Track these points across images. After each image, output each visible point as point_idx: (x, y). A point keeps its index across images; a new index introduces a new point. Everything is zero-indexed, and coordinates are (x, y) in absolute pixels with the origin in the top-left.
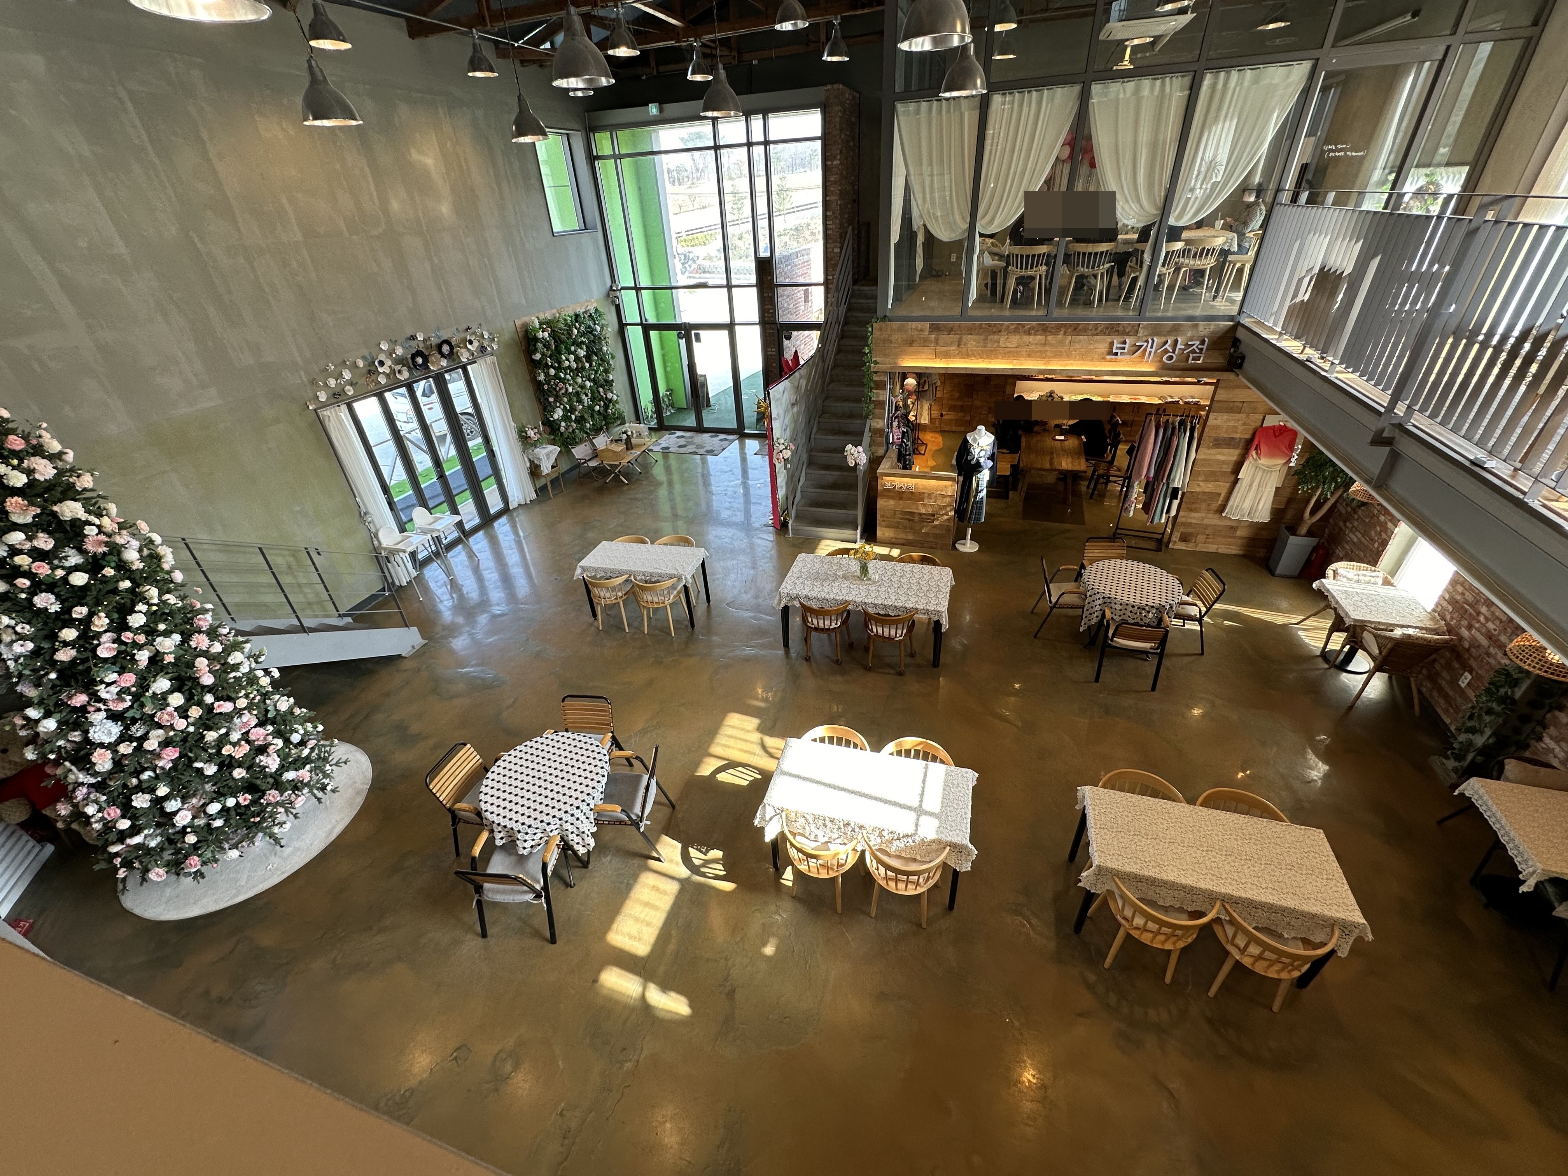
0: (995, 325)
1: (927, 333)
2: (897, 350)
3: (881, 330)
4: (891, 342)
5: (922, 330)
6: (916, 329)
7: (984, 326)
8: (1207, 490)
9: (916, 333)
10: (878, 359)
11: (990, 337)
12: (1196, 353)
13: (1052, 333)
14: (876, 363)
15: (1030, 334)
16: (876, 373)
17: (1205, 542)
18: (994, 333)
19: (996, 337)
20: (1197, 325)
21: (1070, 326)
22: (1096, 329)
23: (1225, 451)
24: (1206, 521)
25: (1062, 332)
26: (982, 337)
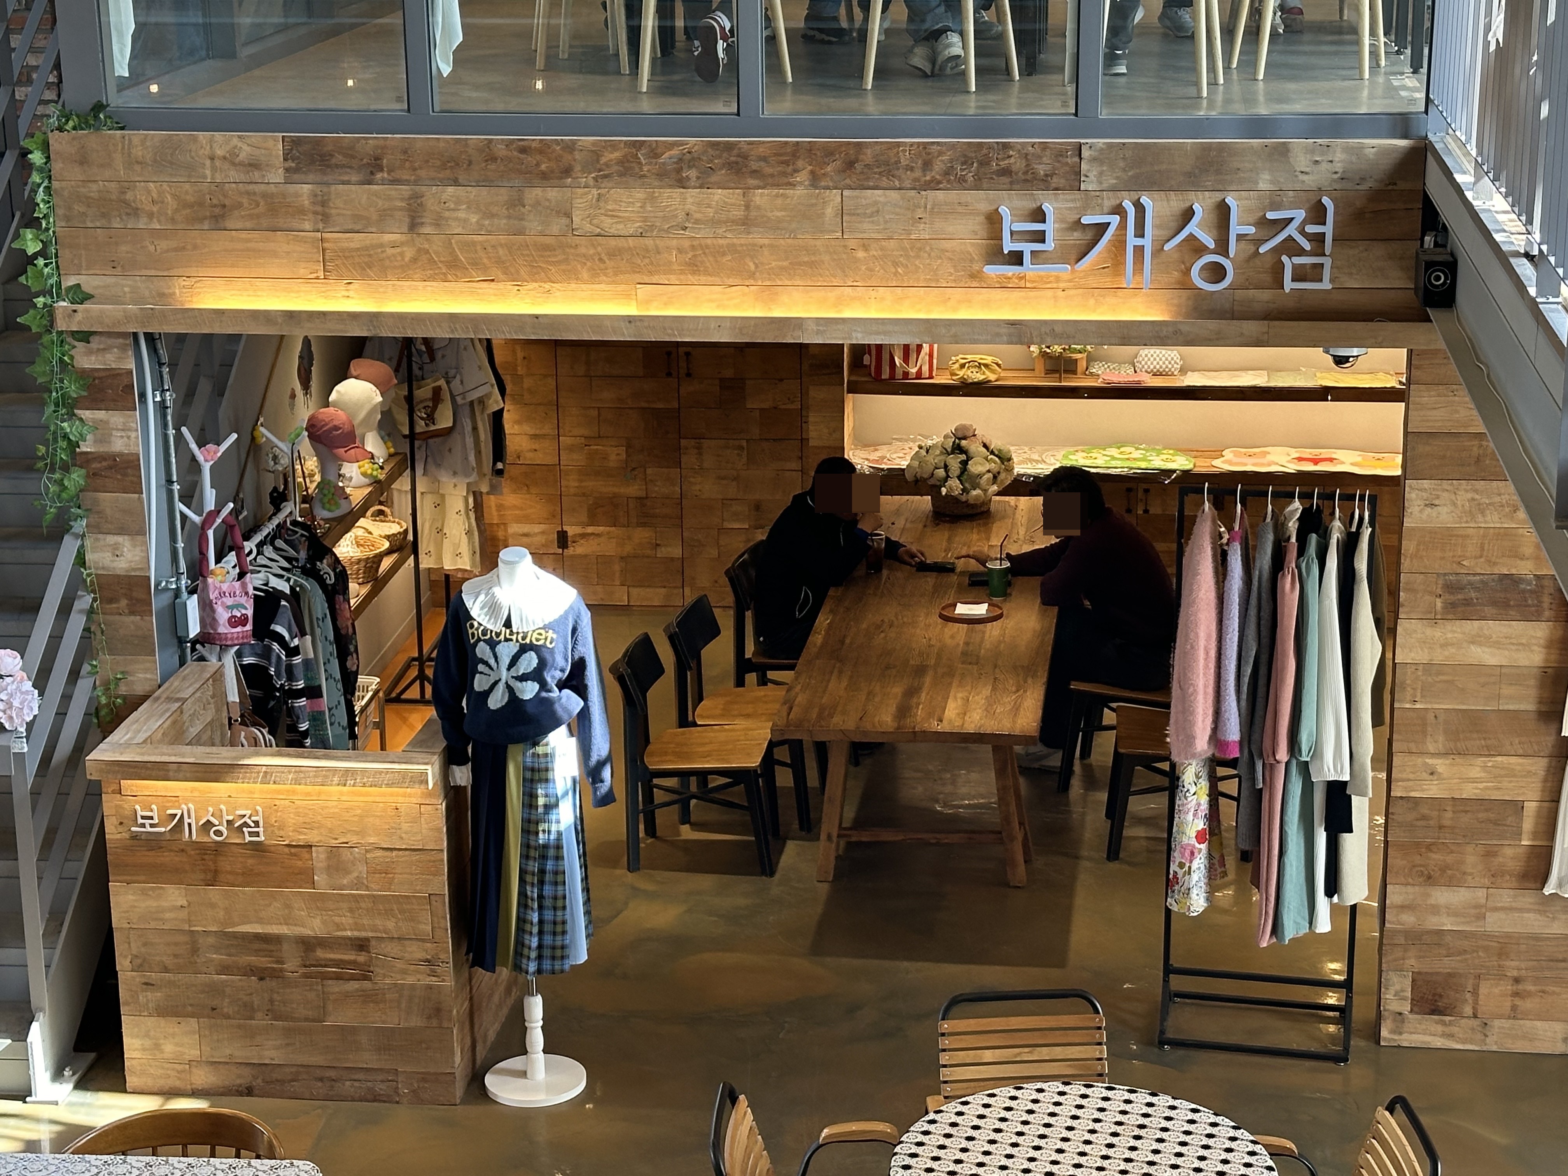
0: (544, 149)
1: (277, 176)
2: (163, 245)
3: (83, 161)
4: (135, 212)
5: (254, 165)
6: (231, 159)
7: (501, 151)
8: (1469, 791)
9: (234, 175)
10: (88, 282)
11: (534, 194)
12: (1301, 252)
13: (767, 181)
14: (80, 296)
15: (682, 183)
16: (84, 336)
17: (1514, 1014)
18: (545, 176)
19: (553, 194)
20: (1283, 151)
21: (829, 152)
22: (927, 165)
23: (1495, 628)
24: (1495, 923)
25: (802, 177)
26: (503, 194)
